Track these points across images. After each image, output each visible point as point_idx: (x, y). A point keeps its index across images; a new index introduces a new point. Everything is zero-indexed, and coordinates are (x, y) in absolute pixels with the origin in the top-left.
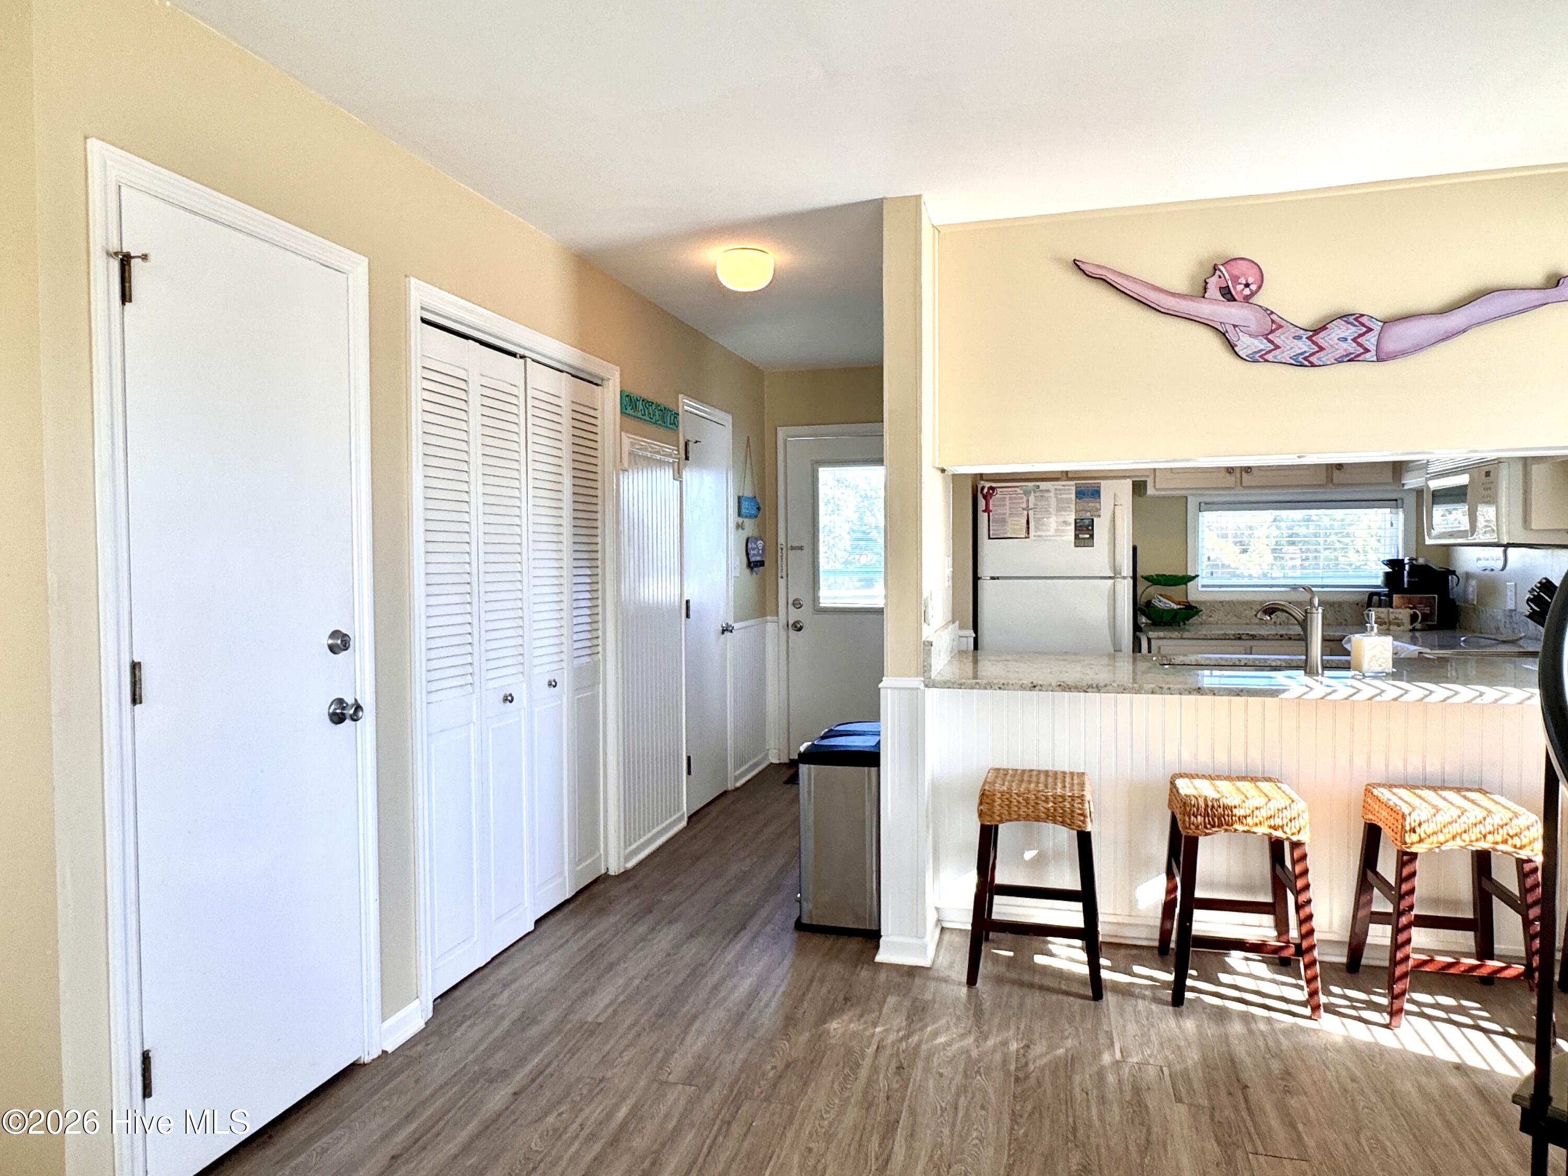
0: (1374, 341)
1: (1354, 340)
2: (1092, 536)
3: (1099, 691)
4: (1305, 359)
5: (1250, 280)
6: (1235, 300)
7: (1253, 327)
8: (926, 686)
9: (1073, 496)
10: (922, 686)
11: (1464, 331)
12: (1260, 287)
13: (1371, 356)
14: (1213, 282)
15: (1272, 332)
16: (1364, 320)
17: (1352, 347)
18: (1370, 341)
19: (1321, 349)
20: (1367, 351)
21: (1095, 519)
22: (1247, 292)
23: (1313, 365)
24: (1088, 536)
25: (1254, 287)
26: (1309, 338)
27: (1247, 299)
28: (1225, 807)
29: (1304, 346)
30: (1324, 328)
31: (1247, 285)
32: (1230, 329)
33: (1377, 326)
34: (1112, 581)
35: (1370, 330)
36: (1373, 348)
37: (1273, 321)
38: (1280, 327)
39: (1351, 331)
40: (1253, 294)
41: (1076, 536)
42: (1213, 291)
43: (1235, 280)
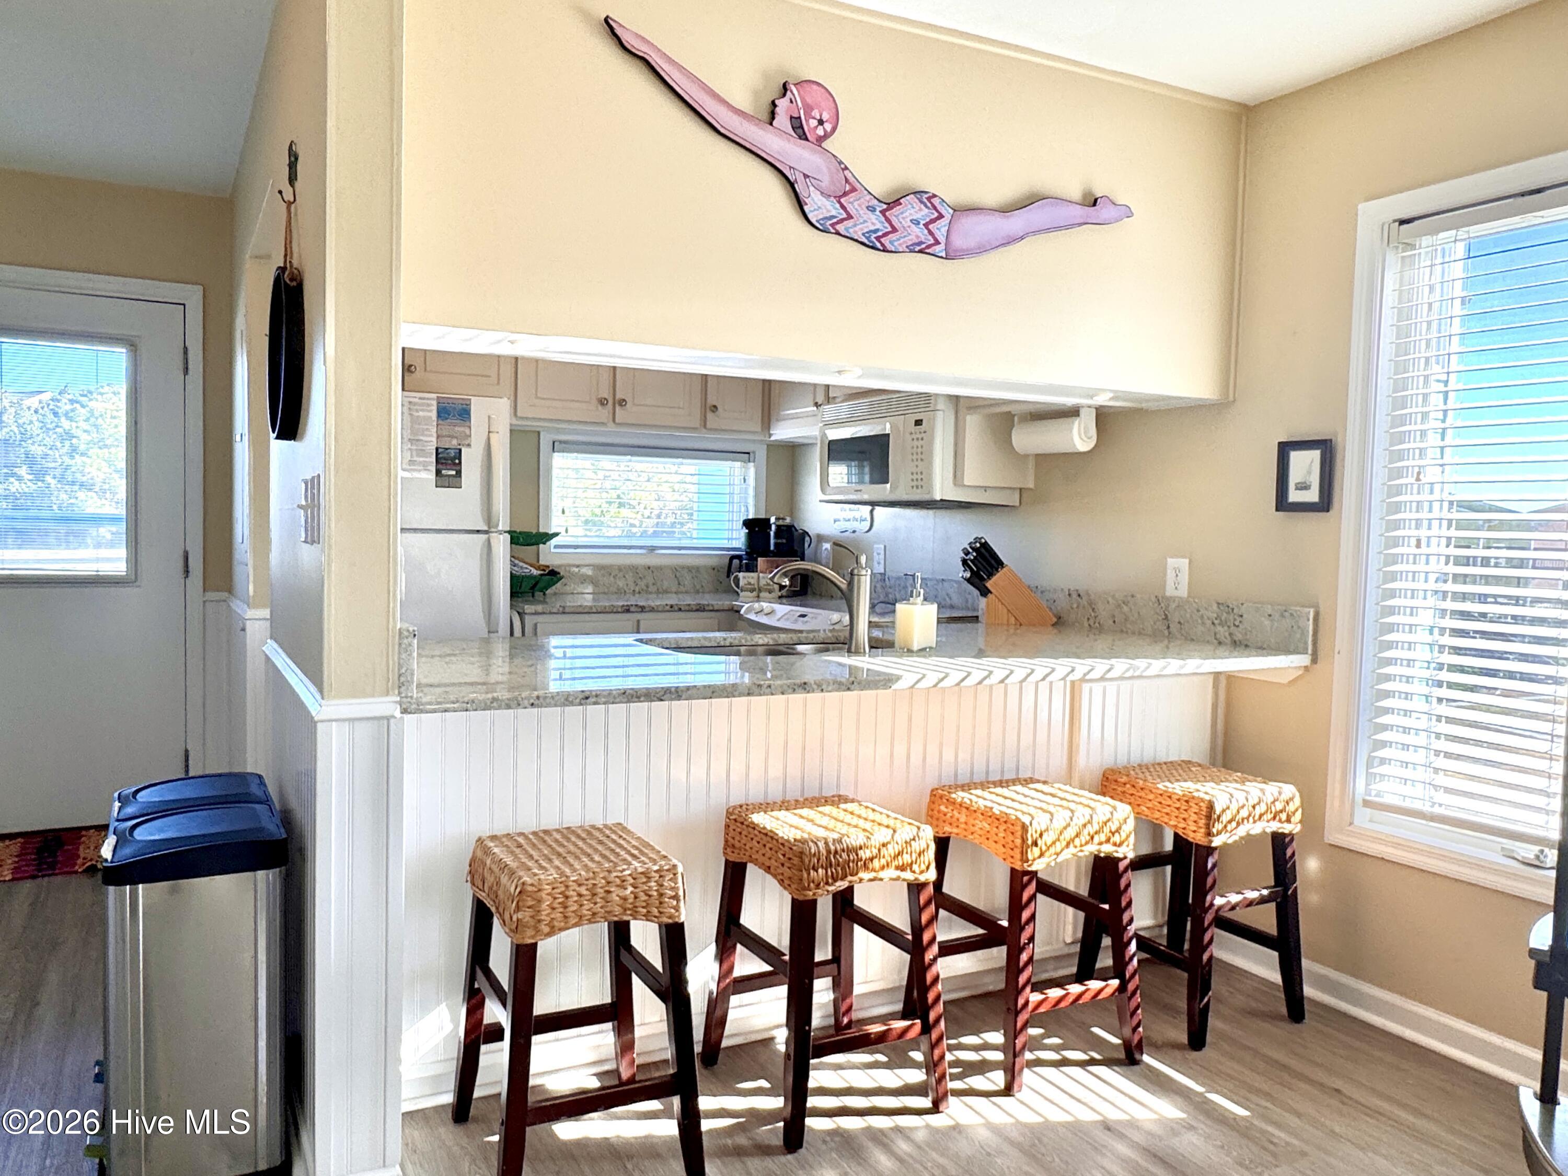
0: (944, 230)
1: (926, 225)
2: (459, 473)
4: (878, 238)
5: (825, 117)
6: (807, 139)
7: (825, 183)
8: (405, 711)
9: (434, 415)
10: (398, 714)
11: (1022, 238)
12: (834, 129)
13: (939, 249)
14: (782, 104)
15: (845, 194)
16: (936, 201)
18: (940, 229)
19: (894, 230)
20: (937, 242)
21: (464, 451)
22: (820, 132)
23: (885, 250)
24: (454, 473)
25: (828, 127)
26: (883, 212)
27: (821, 140)
29: (875, 222)
30: (897, 202)
31: (821, 122)
32: (800, 178)
33: (947, 213)
34: (485, 537)
35: (941, 216)
36: (942, 239)
37: (847, 181)
38: (854, 190)
39: (924, 214)
40: (826, 136)
41: (438, 473)
42: (782, 120)
43: (808, 108)
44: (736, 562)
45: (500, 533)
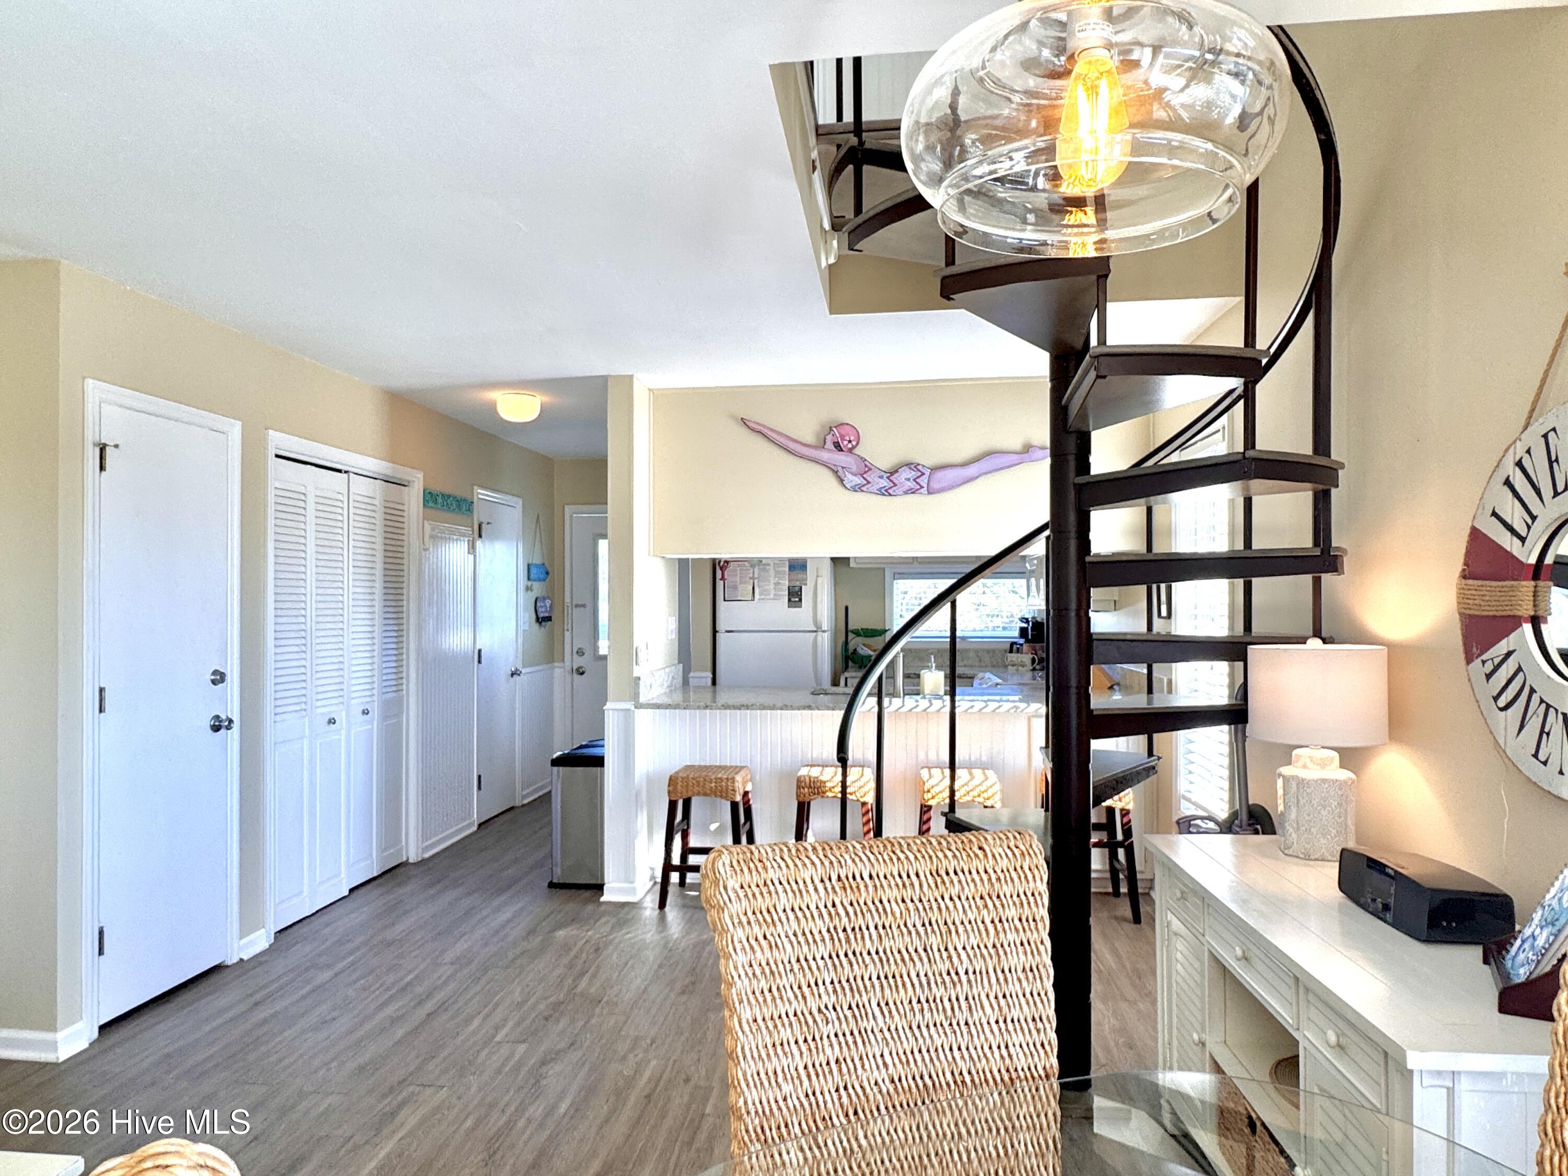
0: (926, 481)
1: (914, 480)
2: (800, 600)
3: (748, 709)
4: (886, 491)
5: (852, 438)
6: (842, 450)
7: (854, 469)
8: (636, 707)
9: (787, 569)
10: (633, 708)
11: (977, 477)
12: (858, 444)
13: (924, 490)
14: (829, 438)
15: (865, 472)
16: (920, 467)
17: (912, 484)
18: (923, 481)
19: (895, 485)
20: (922, 487)
21: (803, 587)
22: (850, 446)
23: (890, 495)
24: (797, 599)
25: (854, 443)
26: (888, 478)
27: (850, 450)
28: (821, 782)
29: (884, 483)
30: (896, 471)
31: (850, 441)
32: (840, 469)
33: (927, 472)
34: (814, 634)
35: (923, 474)
36: (925, 485)
37: (866, 466)
38: (870, 469)
39: (913, 474)
40: (854, 447)
41: (789, 600)
42: (829, 445)
43: (843, 439)
44: (1015, 647)
45: (824, 631)
